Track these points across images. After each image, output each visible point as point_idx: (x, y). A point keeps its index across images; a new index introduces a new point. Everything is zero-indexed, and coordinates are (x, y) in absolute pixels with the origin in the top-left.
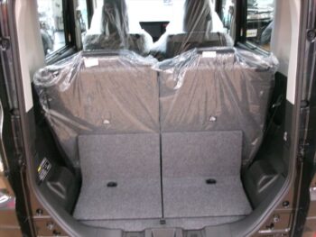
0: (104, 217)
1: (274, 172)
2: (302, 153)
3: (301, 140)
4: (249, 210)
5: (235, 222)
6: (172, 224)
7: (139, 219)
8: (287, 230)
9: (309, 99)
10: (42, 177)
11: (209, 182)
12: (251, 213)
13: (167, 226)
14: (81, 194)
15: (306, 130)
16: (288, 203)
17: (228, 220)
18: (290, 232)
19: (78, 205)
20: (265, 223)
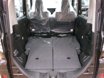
0: (35, 68)
1: (89, 55)
2: (97, 48)
3: (96, 44)
4: (81, 67)
5: (76, 71)
6: (56, 71)
7: (46, 69)
8: (92, 73)
9: (99, 31)
10: (15, 55)
11: (68, 58)
13: (54, 71)
14: (27, 61)
15: (98, 41)
16: (93, 64)
17: (74, 70)
18: (94, 74)
19: (26, 65)
20: (85, 71)
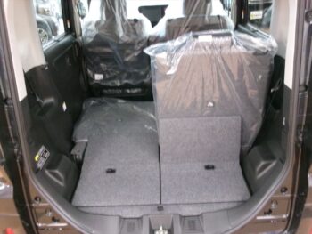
0: (103, 203)
1: (273, 158)
2: (300, 138)
3: (299, 126)
4: (248, 196)
5: (232, 209)
6: (169, 211)
7: (137, 205)
8: (284, 216)
9: (307, 83)
11: (208, 168)
12: (250, 200)
13: (165, 212)
14: (81, 181)
15: (305, 115)
16: (286, 189)
17: (226, 206)
18: (289, 218)
19: (77, 192)
20: (263, 209)
